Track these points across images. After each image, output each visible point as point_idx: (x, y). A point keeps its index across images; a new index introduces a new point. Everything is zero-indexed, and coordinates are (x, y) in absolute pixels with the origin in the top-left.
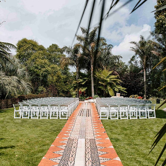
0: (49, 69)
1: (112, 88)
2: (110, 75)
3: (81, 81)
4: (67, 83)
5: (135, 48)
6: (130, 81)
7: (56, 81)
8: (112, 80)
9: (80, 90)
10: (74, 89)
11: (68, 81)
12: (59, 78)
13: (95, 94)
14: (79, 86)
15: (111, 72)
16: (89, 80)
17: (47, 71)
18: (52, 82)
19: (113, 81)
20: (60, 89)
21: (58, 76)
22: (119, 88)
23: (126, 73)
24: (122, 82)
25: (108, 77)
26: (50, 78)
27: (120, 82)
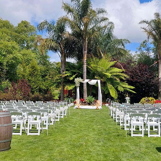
0: (19, 55)
1: (114, 87)
2: (111, 67)
3: (68, 74)
4: (47, 77)
5: (147, 29)
6: (140, 77)
7: (30, 75)
8: (115, 74)
9: (65, 89)
10: (57, 87)
11: (48, 74)
12: (35, 70)
13: (88, 95)
14: (64, 82)
15: (112, 63)
16: (79, 73)
17: (15, 58)
18: (23, 76)
19: (115, 76)
20: (35, 86)
21: (33, 67)
22: (124, 86)
23: (132, 64)
24: (128, 77)
25: (108, 70)
26: (20, 69)
27: (125, 78)
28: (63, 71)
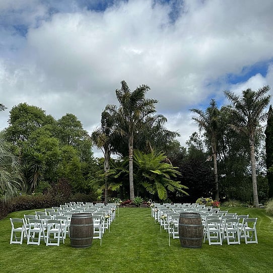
1: (163, 185)
2: (160, 162)
3: (114, 173)
4: (89, 175)
7: (71, 173)
11: (90, 172)
13: (136, 195)
14: (108, 181)
21: (74, 165)
24: (180, 174)
25: (157, 166)
28: (107, 169)
